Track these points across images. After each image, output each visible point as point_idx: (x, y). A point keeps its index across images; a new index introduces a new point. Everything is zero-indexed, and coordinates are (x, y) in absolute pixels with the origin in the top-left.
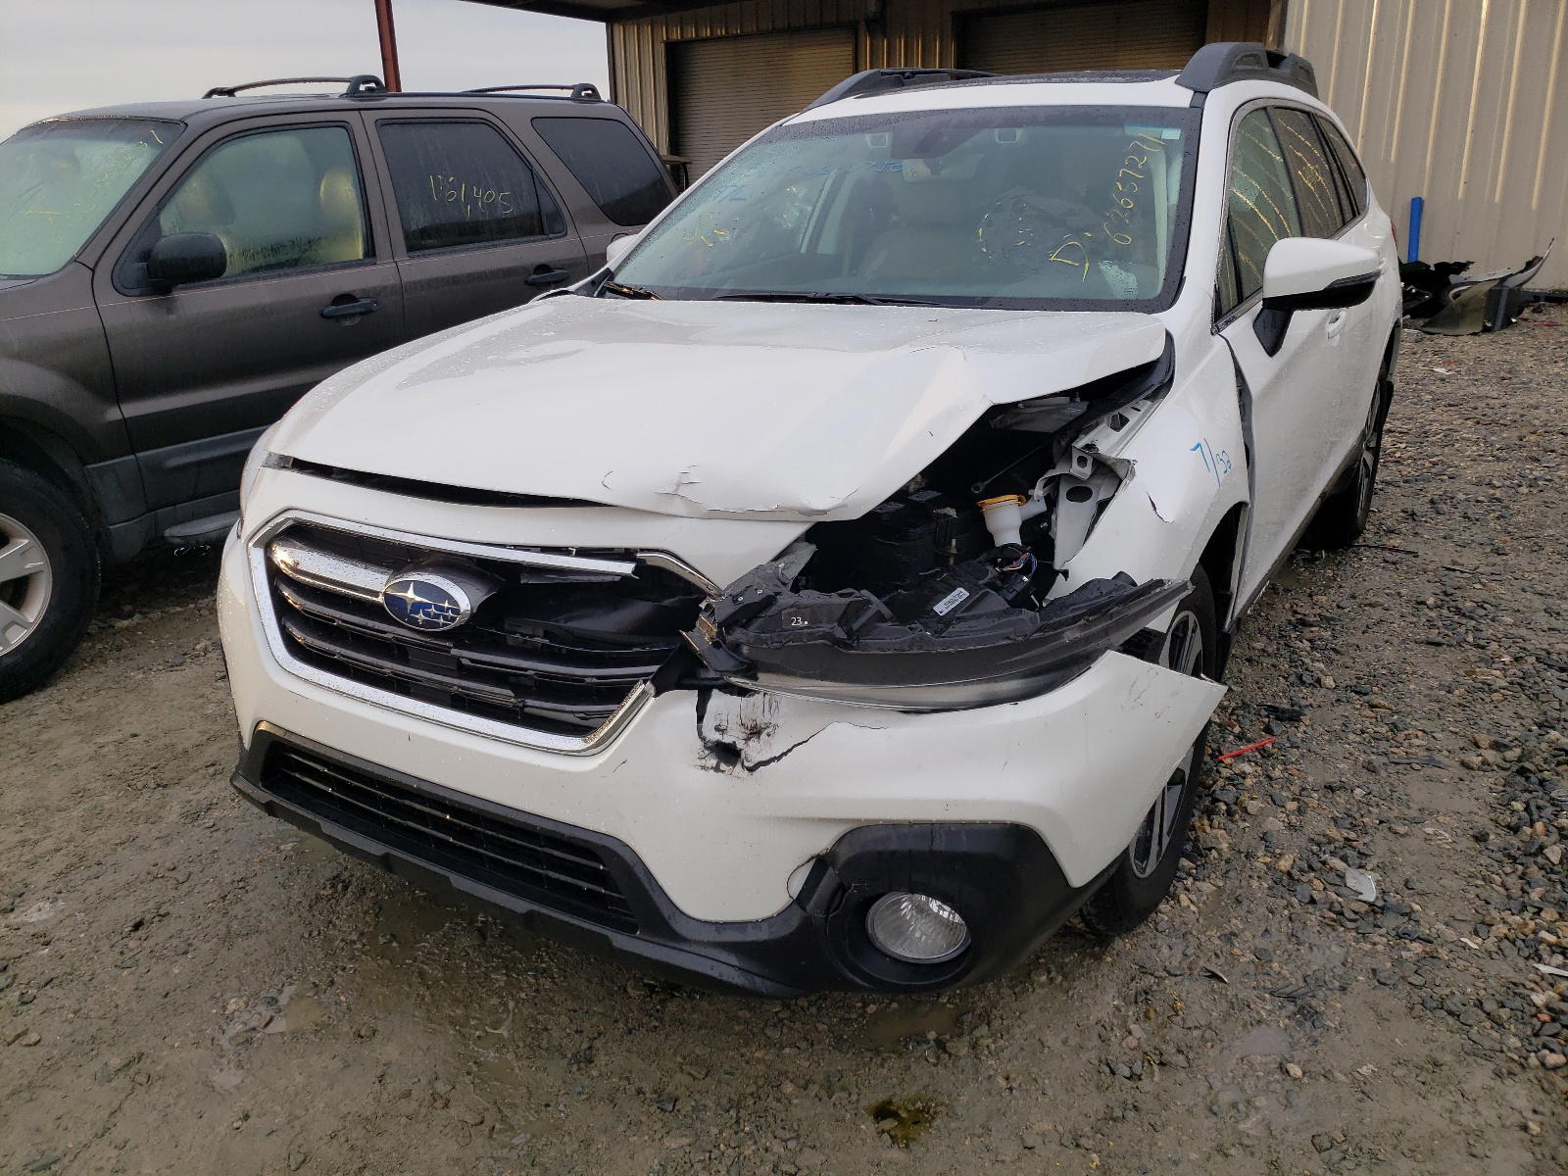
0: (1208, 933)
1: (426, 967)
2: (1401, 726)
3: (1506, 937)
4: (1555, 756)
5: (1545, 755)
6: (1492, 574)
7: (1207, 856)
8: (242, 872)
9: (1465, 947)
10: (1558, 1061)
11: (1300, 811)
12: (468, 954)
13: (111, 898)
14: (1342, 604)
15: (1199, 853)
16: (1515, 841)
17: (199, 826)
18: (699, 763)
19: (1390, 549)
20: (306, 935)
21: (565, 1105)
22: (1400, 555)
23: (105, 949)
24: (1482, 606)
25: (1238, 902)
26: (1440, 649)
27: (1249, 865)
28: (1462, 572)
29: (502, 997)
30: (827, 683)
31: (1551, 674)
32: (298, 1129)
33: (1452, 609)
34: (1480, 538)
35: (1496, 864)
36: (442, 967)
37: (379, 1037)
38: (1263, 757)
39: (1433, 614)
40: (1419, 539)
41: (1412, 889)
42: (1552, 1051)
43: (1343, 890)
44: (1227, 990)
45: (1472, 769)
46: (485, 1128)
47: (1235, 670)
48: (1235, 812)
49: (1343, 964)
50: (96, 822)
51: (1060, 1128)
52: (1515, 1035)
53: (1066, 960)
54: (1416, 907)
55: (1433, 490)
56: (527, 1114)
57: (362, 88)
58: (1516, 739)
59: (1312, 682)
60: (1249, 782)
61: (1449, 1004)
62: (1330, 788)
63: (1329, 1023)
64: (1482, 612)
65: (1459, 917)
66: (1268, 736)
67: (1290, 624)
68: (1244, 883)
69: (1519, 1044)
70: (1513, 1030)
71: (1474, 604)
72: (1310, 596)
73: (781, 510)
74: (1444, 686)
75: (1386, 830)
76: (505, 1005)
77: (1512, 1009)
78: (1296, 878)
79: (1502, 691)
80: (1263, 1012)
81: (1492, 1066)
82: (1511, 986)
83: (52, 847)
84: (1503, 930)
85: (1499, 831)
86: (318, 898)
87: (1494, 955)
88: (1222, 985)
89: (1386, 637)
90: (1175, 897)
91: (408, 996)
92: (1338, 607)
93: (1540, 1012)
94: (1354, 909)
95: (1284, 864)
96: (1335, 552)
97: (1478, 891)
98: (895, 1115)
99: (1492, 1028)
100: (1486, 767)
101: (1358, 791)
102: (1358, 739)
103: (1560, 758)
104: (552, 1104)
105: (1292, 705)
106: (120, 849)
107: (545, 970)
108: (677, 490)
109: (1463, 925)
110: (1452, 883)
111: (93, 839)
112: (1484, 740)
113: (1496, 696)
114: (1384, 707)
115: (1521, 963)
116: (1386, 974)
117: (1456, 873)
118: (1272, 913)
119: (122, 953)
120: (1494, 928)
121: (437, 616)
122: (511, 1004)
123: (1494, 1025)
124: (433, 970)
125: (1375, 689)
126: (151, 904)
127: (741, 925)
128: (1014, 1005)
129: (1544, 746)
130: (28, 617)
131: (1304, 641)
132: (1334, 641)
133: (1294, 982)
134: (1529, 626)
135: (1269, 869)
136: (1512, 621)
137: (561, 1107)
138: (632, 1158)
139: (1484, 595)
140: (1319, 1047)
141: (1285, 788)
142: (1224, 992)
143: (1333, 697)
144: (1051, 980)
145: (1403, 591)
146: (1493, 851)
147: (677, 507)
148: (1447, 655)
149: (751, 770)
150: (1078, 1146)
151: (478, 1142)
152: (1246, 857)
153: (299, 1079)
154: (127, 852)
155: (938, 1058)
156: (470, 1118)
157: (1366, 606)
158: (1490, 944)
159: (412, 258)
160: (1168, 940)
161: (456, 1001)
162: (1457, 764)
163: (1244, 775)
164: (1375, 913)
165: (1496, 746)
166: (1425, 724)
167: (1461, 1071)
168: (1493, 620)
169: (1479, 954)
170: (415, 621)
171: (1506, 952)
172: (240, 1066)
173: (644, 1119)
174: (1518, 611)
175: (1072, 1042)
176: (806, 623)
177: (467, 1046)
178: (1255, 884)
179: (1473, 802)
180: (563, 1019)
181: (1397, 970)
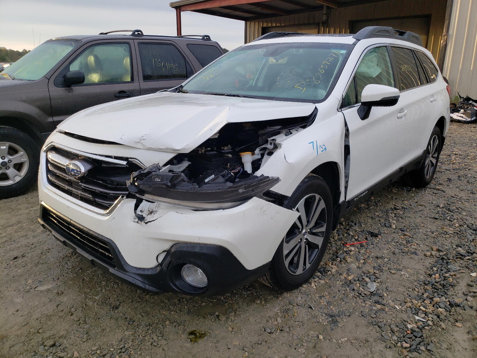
0: (316, 295)
1: (85, 278)
2: (410, 242)
3: (410, 307)
4: (457, 255)
5: (454, 255)
6: (467, 199)
7: (327, 273)
8: (50, 247)
9: (395, 308)
10: (407, 346)
11: (364, 263)
12: (98, 275)
13: (13, 250)
14: (411, 204)
15: (324, 272)
16: (429, 279)
17: (45, 234)
18: (134, 220)
19: (437, 189)
20: (58, 266)
21: (104, 319)
22: (439, 191)
23: (4, 263)
24: (458, 209)
25: (330, 287)
26: (437, 220)
27: (339, 277)
28: (457, 198)
29: (102, 288)
30: (167, 199)
31: (470, 231)
32: (29, 316)
33: (447, 209)
34: (468, 189)
35: (419, 285)
36: (90, 278)
37: (63, 295)
38: (361, 246)
39: (440, 210)
40: (448, 187)
41: (388, 289)
42: (406, 342)
43: (365, 288)
44: (312, 312)
45: (427, 256)
46: (78, 322)
47: (366, 220)
48: (342, 261)
49: (353, 309)
50: (19, 230)
51: (241, 344)
52: (397, 336)
53: (268, 298)
54: (385, 295)
55: (461, 173)
56: (92, 320)
57: (136, 33)
58: (446, 249)
59: (388, 226)
60: (352, 253)
61: (380, 324)
62: (377, 258)
63: (339, 325)
64: (457, 210)
65: (397, 299)
66: (366, 241)
67: (391, 208)
68: (335, 282)
69: (396, 339)
70: (397, 334)
71: (456, 208)
72: (403, 201)
73: (167, 149)
74: (431, 231)
75: (389, 271)
76: (102, 290)
77: (400, 328)
78: (352, 282)
79: (450, 235)
80: (320, 320)
81: (385, 344)
82: (404, 321)
83: (5, 235)
84: (410, 304)
85: (426, 276)
86: (66, 256)
87: (403, 312)
88: (311, 310)
89: (420, 215)
90: (310, 283)
91: (77, 285)
92: (410, 205)
93: (408, 330)
94: (365, 293)
95: (350, 278)
96: (418, 189)
97: (409, 292)
98: (195, 334)
99: (390, 333)
100: (431, 256)
101: (386, 259)
102: (395, 244)
103: (458, 256)
104: (101, 318)
105: (379, 232)
106: (21, 238)
107: (117, 283)
108: (140, 141)
109: (398, 301)
110: (401, 289)
111: (16, 235)
112: (435, 248)
113: (447, 236)
114: (408, 236)
115: (411, 315)
116: (365, 313)
117: (404, 286)
118: (339, 291)
119: (8, 265)
120: (407, 304)
121: (76, 173)
122: (104, 290)
123: (391, 332)
124: (87, 279)
125: (408, 230)
126: (22, 253)
127: (144, 269)
128: (245, 308)
129: (454, 252)
130: (21, 174)
131: (393, 214)
132: (403, 215)
133: (335, 312)
134: (471, 216)
135: (345, 279)
136: (466, 214)
137: (102, 319)
138: (114, 336)
139: (461, 206)
140: (333, 331)
141: (363, 256)
142: (311, 312)
143: (393, 231)
144: (261, 302)
145: (434, 202)
146: (420, 281)
147: (139, 146)
148: (438, 222)
149: (146, 223)
150: (244, 350)
151: (75, 326)
152: (340, 275)
153: (37, 303)
154: (23, 239)
155: (215, 320)
156: (76, 319)
157: (419, 205)
158: (403, 308)
159: (144, 82)
160: (302, 296)
161: (89, 287)
162: (422, 255)
163: (351, 251)
164: (372, 295)
165: (438, 250)
166: (419, 242)
167: (374, 344)
168: (459, 213)
169: (399, 311)
170: (71, 174)
171: (408, 311)
172: (23, 298)
173: (122, 325)
174: (470, 211)
175: (258, 321)
176: (160, 180)
177: (85, 300)
178: (338, 283)
179: (422, 266)
180: (115, 296)
181: (369, 312)
